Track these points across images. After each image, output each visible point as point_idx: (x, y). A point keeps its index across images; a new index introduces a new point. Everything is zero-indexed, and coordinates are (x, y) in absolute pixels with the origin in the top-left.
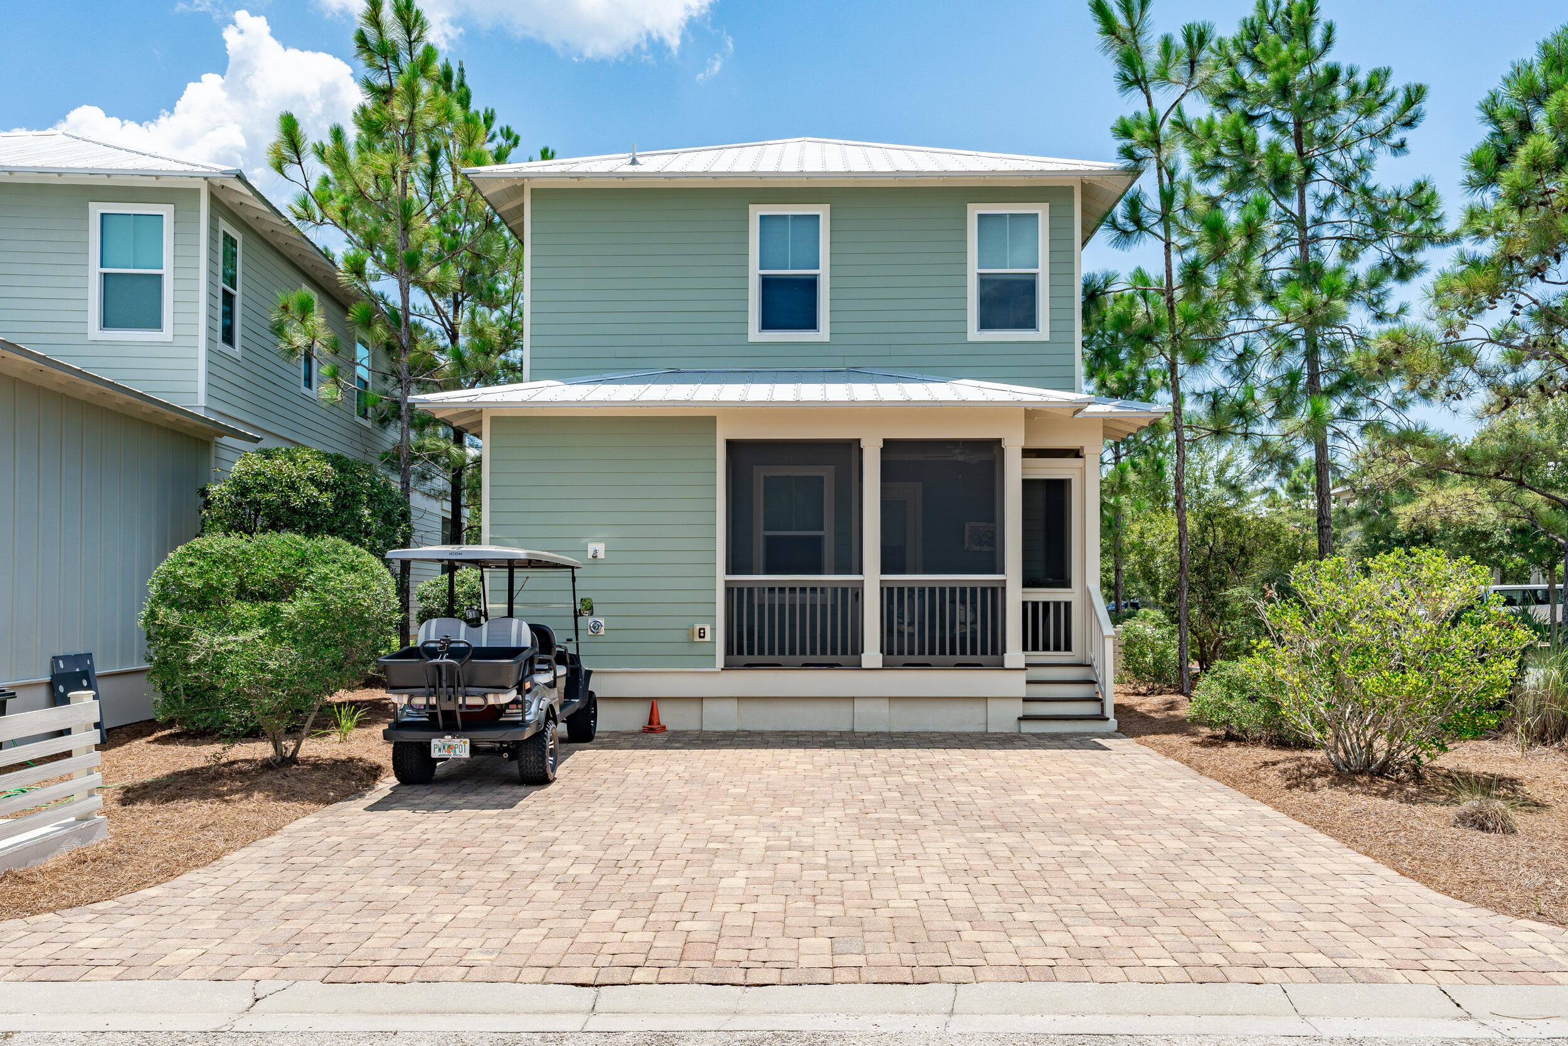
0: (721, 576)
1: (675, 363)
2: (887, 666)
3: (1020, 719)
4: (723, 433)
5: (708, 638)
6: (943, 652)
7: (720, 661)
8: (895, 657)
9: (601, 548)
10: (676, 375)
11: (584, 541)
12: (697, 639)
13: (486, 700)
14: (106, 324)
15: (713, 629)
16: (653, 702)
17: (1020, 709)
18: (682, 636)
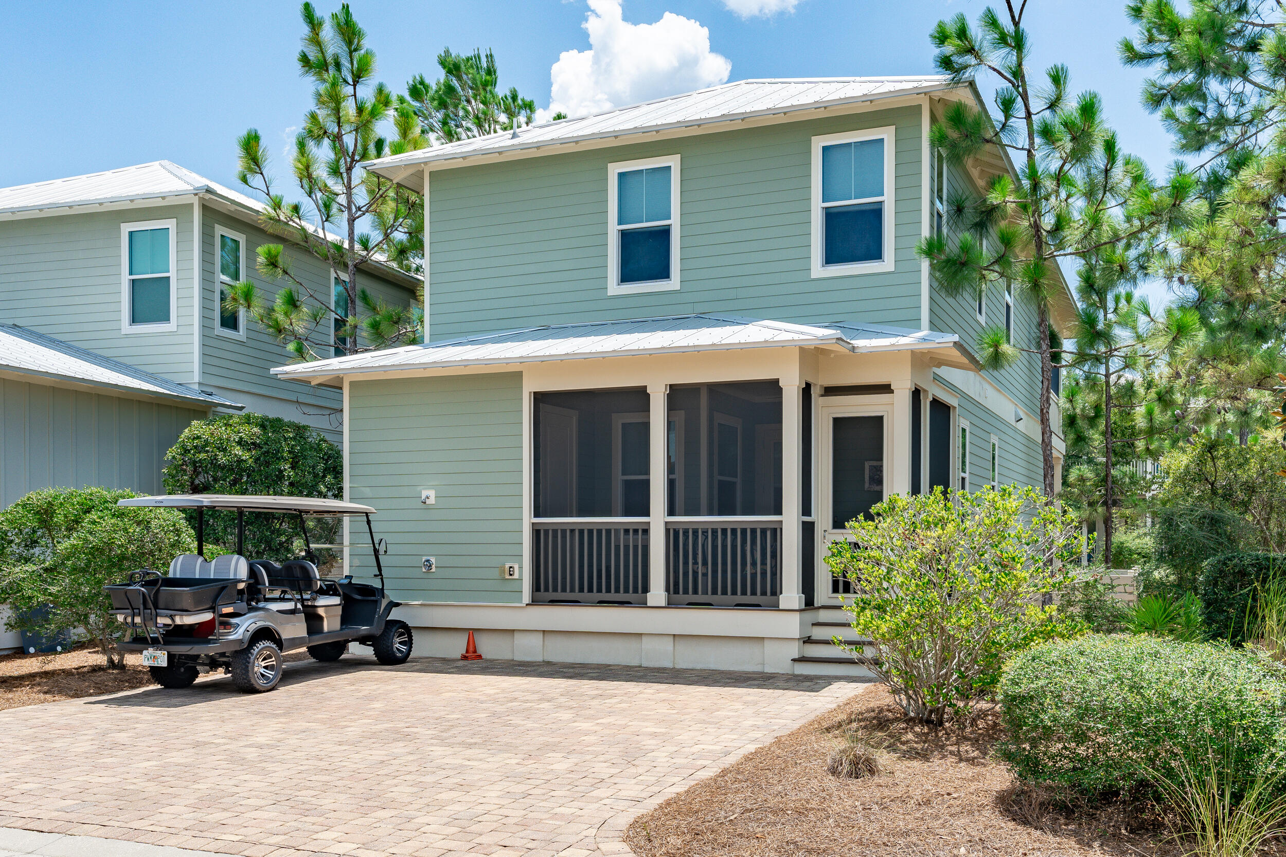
0: (527, 519)
1: (544, 321)
2: (671, 604)
3: (794, 660)
4: (530, 386)
5: (516, 576)
6: (724, 592)
7: (526, 597)
8: (681, 597)
9: (432, 493)
10: (546, 331)
11: (419, 488)
12: (507, 577)
13: (173, 620)
14: (134, 320)
15: (521, 568)
16: (472, 632)
17: (794, 650)
18: (496, 573)
